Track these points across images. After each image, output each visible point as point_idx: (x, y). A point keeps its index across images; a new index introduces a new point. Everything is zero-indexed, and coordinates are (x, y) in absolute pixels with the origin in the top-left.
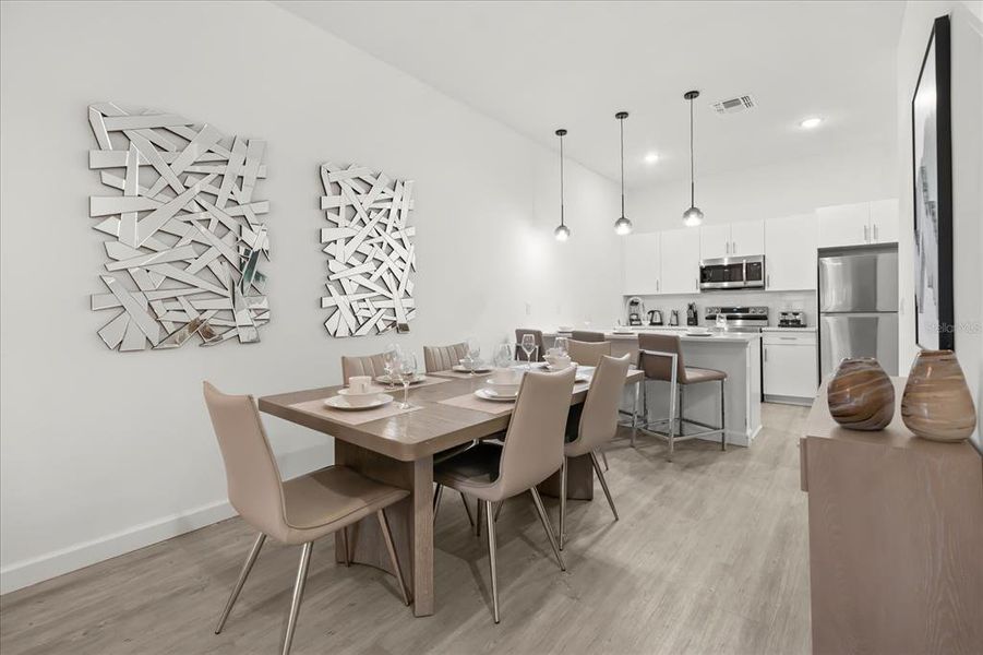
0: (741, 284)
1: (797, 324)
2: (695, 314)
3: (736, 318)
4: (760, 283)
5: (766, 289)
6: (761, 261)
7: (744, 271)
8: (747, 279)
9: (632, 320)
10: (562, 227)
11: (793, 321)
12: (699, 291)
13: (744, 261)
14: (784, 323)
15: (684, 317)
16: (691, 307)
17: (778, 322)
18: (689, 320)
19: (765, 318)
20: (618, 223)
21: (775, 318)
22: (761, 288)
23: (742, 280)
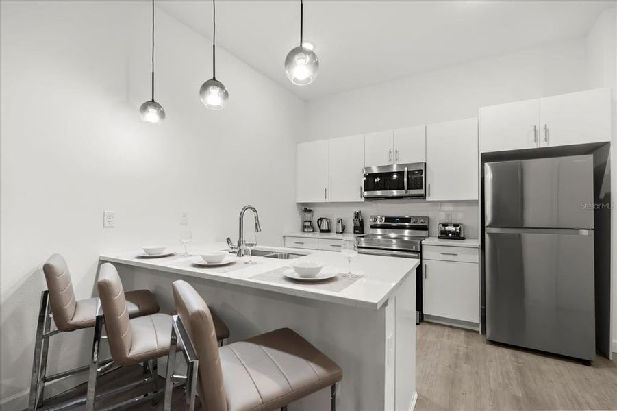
0: (402, 193)
1: (457, 236)
2: (362, 222)
3: (404, 228)
4: (421, 192)
5: (428, 198)
6: (423, 168)
7: (405, 179)
8: (408, 189)
9: (305, 227)
10: (152, 103)
11: (453, 233)
12: (363, 200)
13: (406, 169)
14: (444, 235)
15: (350, 225)
16: (357, 215)
17: (438, 234)
18: (355, 228)
19: (425, 228)
20: (205, 87)
21: (436, 229)
22: (423, 197)
23: (403, 189)
